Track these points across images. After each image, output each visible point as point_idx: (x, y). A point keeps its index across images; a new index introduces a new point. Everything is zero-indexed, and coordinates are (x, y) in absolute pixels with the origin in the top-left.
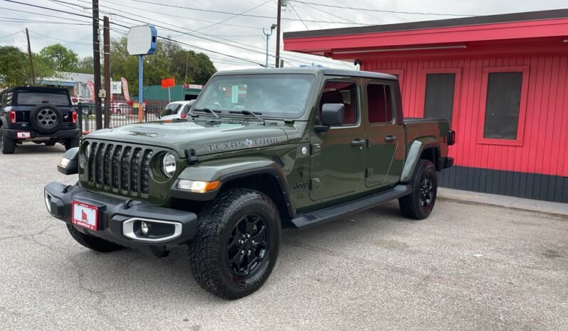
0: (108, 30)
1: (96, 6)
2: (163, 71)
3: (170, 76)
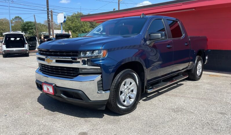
0: (52, 15)
1: (48, 7)
2: (87, 27)
3: (90, 29)
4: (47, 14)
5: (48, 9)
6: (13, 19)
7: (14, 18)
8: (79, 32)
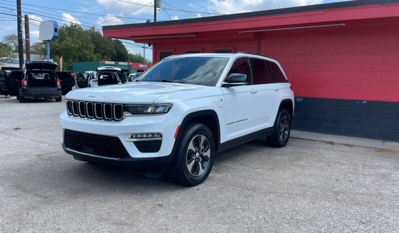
0: (28, 24)
1: (19, 8)
2: (88, 52)
3: (94, 56)
4: (17, 22)
5: (19, 13)
8: (73, 59)
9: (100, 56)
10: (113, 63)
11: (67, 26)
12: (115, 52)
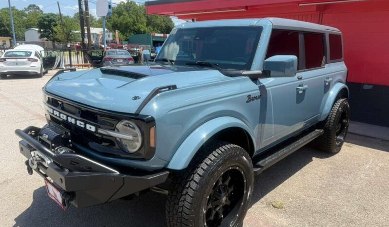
2: (142, 25)
3: (146, 29)
6: (25, 8)
7: (27, 7)
9: (152, 29)
10: (162, 35)
11: (124, 3)
12: (164, 26)
